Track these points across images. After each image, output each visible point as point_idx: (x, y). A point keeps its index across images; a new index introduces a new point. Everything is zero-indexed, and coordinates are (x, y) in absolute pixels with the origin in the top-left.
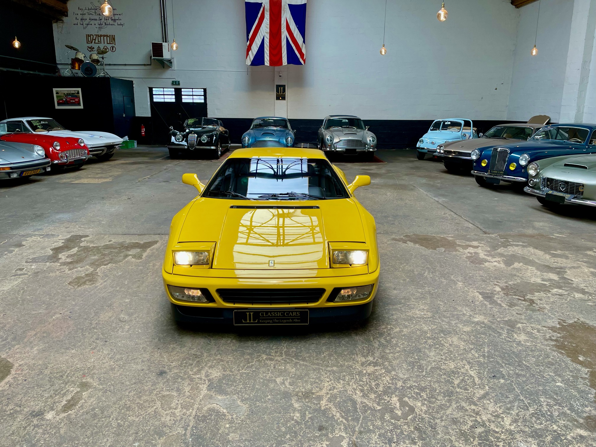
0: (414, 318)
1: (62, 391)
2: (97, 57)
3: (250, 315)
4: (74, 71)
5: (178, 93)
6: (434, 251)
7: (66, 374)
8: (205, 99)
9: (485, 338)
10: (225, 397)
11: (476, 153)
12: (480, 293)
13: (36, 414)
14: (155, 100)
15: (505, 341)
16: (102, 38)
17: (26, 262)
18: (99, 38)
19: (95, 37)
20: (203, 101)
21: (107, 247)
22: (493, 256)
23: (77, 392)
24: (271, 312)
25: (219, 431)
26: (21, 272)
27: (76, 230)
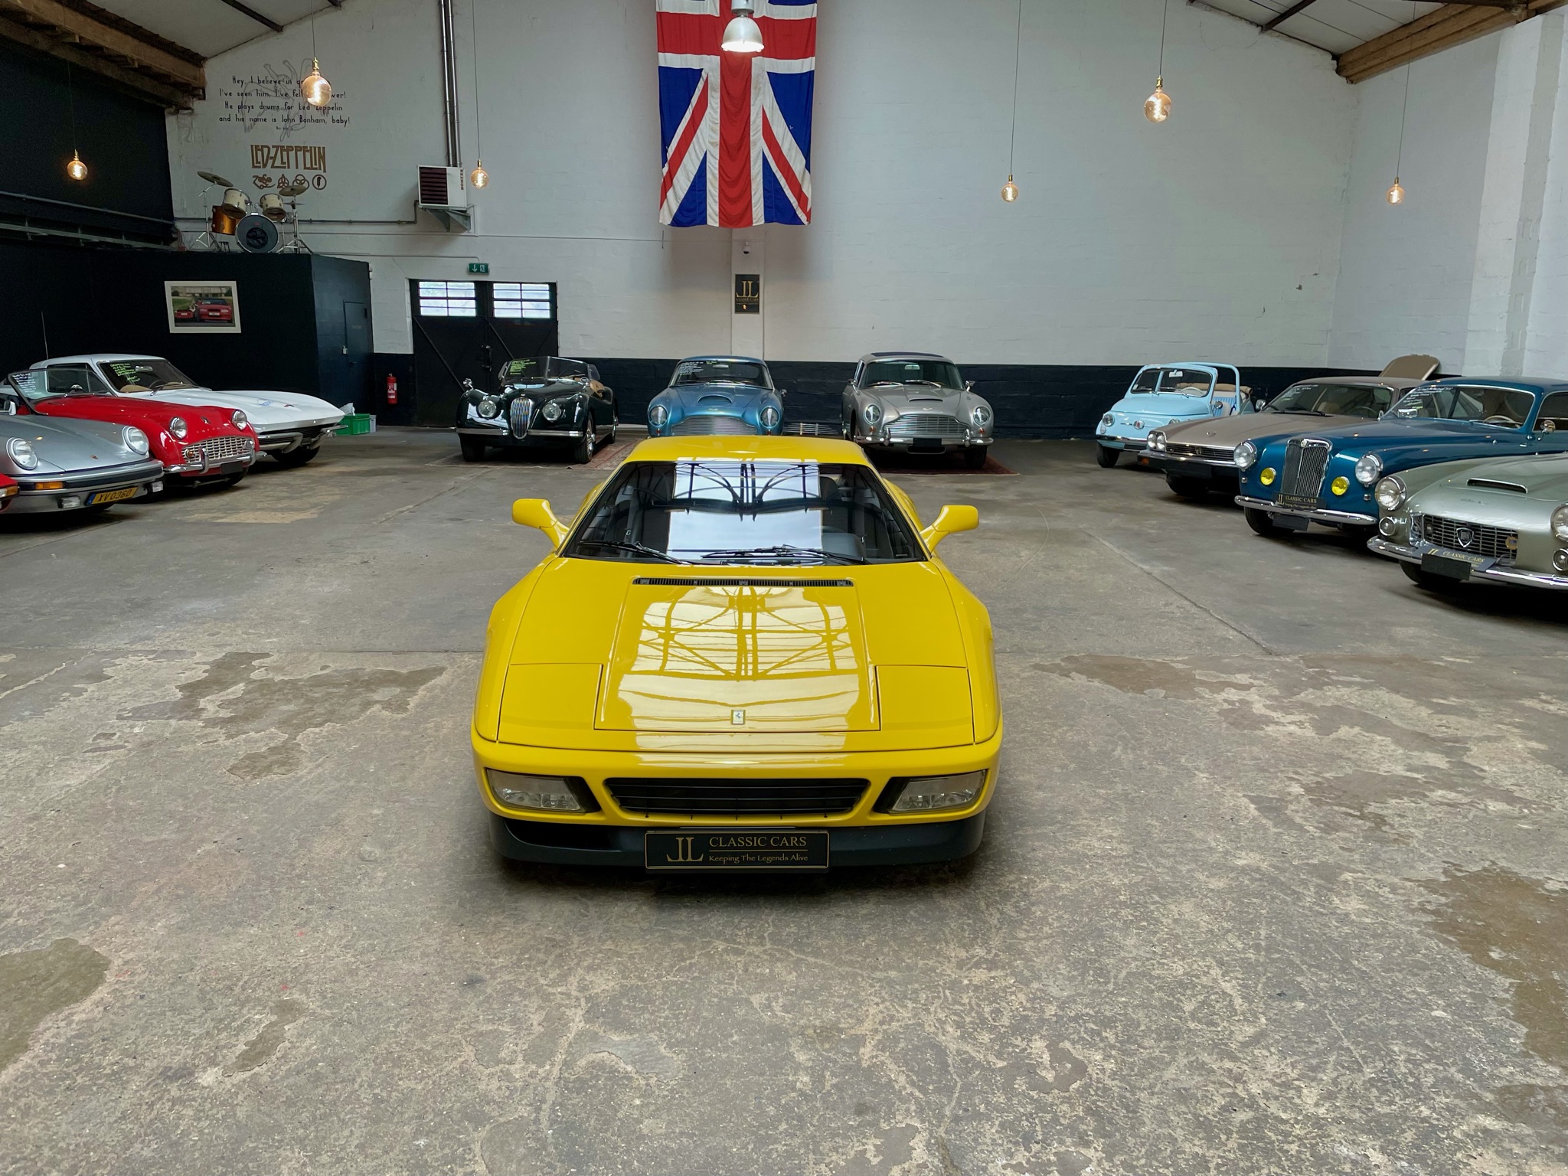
0: (1087, 857)
1: (234, 1020)
2: (280, 201)
3: (685, 843)
4: (219, 237)
5: (484, 294)
6: (1138, 695)
7: (241, 983)
8: (554, 309)
9: (1260, 905)
10: (629, 1037)
11: (1247, 450)
12: (1252, 800)
13: (175, 1073)
14: (424, 312)
15: (1310, 914)
16: (292, 154)
17: (120, 718)
18: (285, 153)
19: (273, 151)
20: (547, 315)
21: (317, 682)
22: (1287, 711)
23: (272, 1024)
24: (736, 837)
25: (619, 1115)
26: (109, 743)
27: (237, 641)
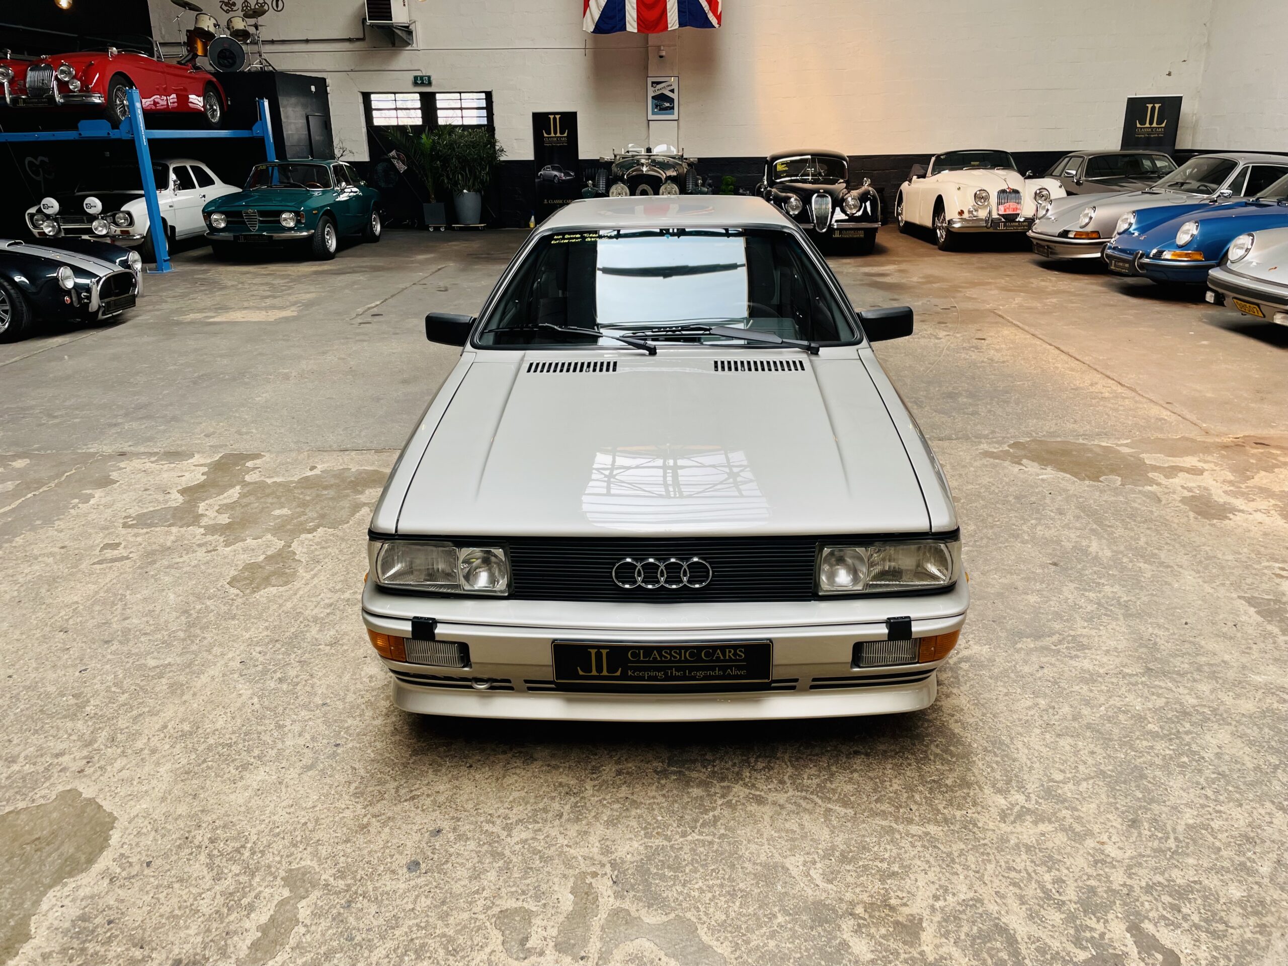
1: (244, 895)
2: (244, 23)
5: (428, 104)
6: (1096, 483)
8: (490, 116)
10: (664, 918)
14: (377, 122)
17: (125, 526)
20: (484, 121)
21: (306, 483)
22: (1247, 497)
26: (116, 553)
27: (231, 441)
